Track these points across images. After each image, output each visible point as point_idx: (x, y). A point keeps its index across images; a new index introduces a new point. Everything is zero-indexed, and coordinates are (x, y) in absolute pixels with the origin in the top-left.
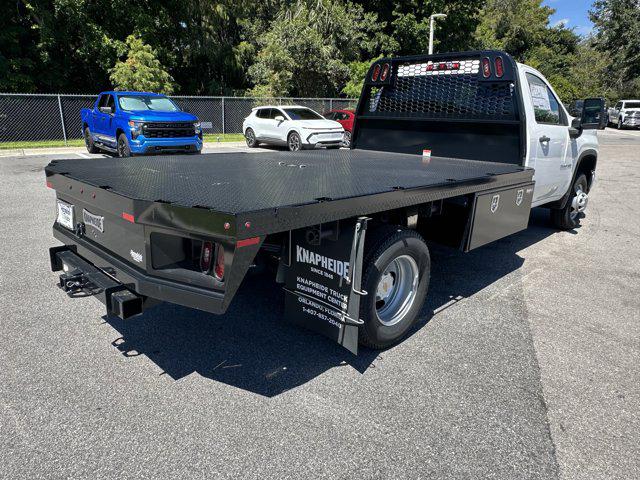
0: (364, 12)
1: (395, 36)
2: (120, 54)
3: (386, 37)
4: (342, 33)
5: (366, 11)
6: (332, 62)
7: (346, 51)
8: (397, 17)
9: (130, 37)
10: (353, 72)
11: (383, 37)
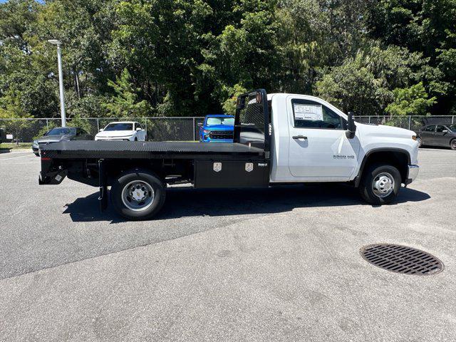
0: (410, 52)
1: (440, 67)
2: (230, 95)
3: (431, 68)
4: (389, 69)
5: (411, 51)
6: (379, 90)
7: (393, 81)
8: (440, 52)
9: (237, 85)
10: (396, 96)
11: (428, 68)
